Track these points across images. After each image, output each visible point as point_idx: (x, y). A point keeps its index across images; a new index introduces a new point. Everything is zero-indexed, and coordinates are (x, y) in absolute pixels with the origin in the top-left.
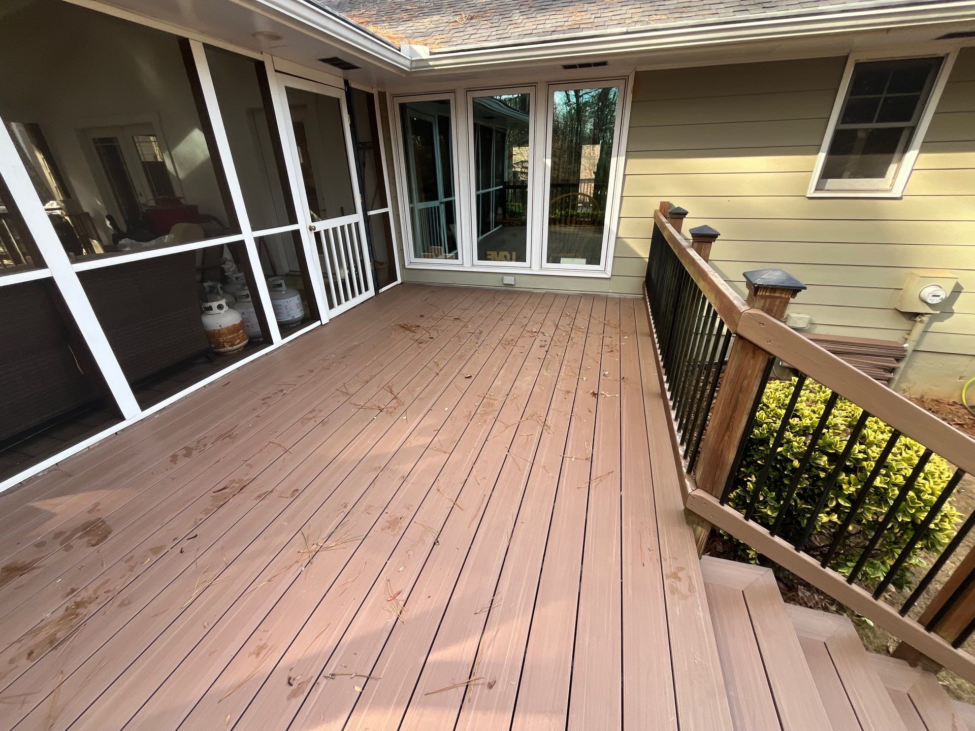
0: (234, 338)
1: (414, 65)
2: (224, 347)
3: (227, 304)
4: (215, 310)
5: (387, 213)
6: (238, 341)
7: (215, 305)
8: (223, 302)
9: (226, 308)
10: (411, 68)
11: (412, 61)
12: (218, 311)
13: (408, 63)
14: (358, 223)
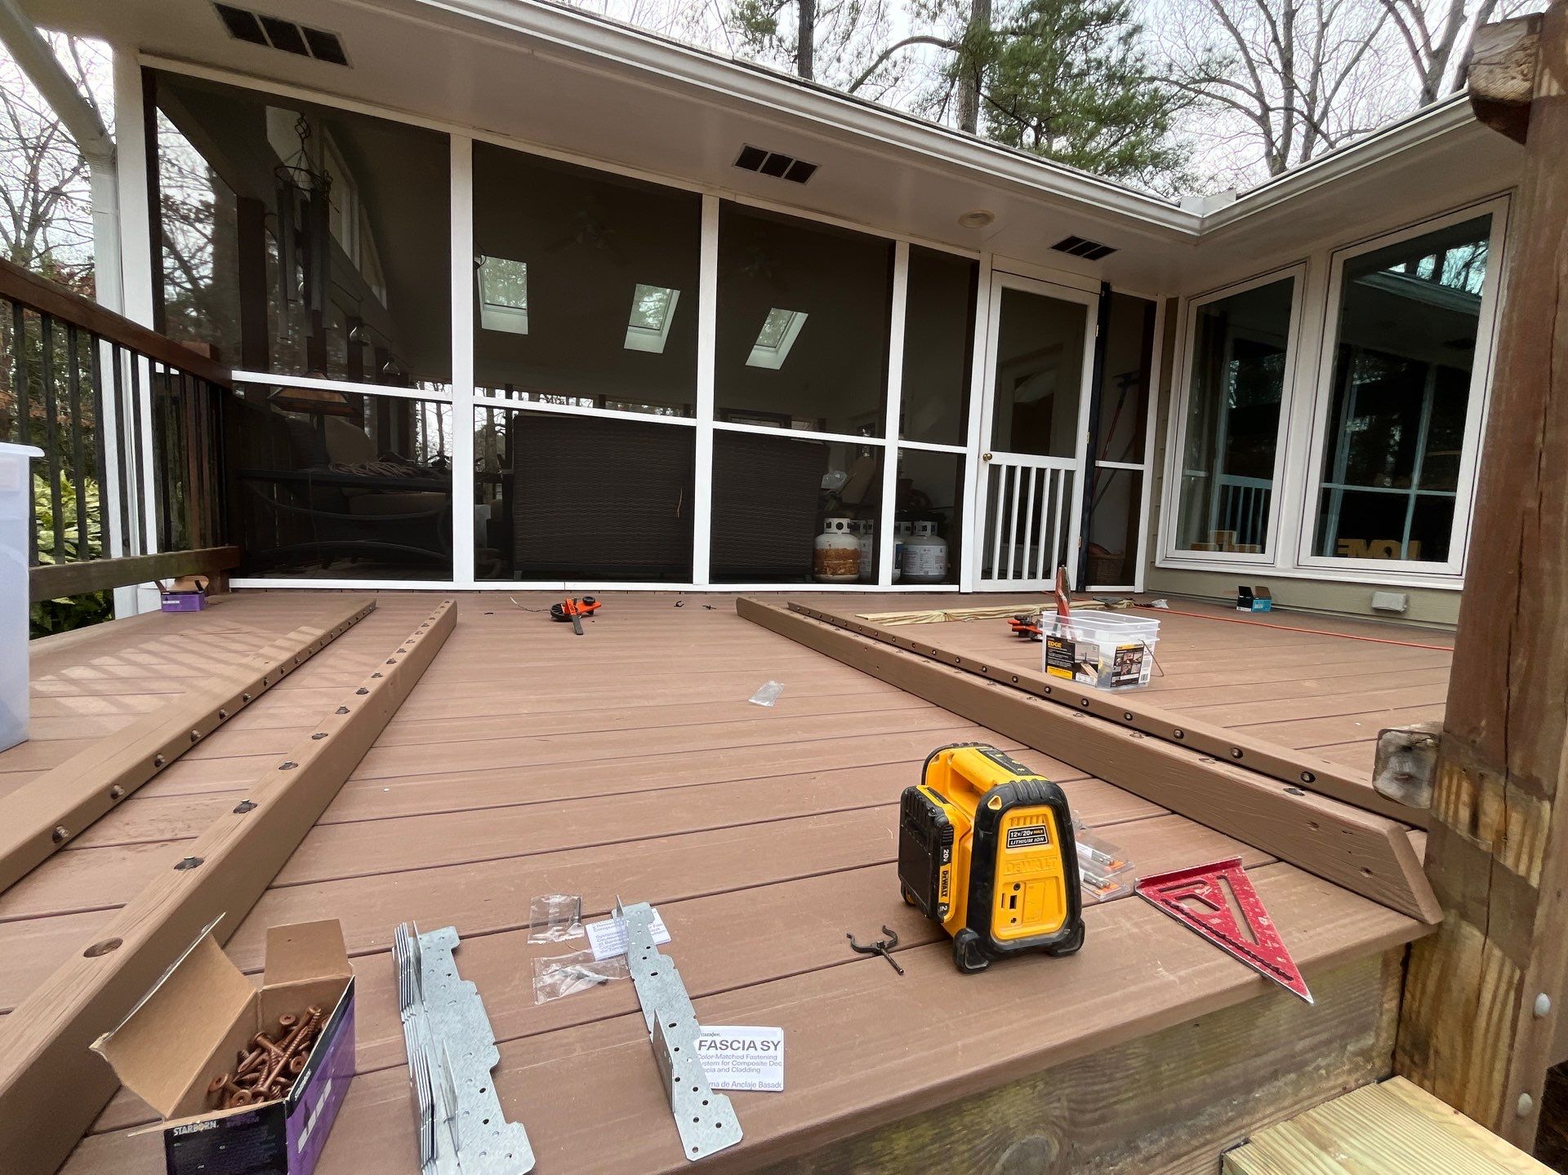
0: (839, 565)
1: (1207, 224)
2: (826, 573)
3: (849, 526)
4: (834, 528)
5: (1141, 472)
6: (843, 571)
7: (835, 521)
8: (845, 521)
9: (845, 529)
10: (1200, 231)
11: (1203, 220)
12: (835, 530)
13: (1196, 224)
14: (1072, 472)
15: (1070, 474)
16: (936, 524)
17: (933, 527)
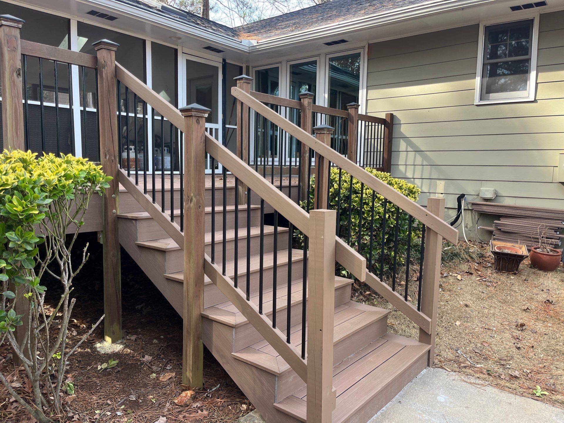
0: (132, 164)
6: (134, 166)
8: (132, 147)
9: (133, 150)
10: (249, 51)
11: (249, 47)
14: (217, 129)
15: (217, 130)
16: (168, 148)
17: (167, 150)
